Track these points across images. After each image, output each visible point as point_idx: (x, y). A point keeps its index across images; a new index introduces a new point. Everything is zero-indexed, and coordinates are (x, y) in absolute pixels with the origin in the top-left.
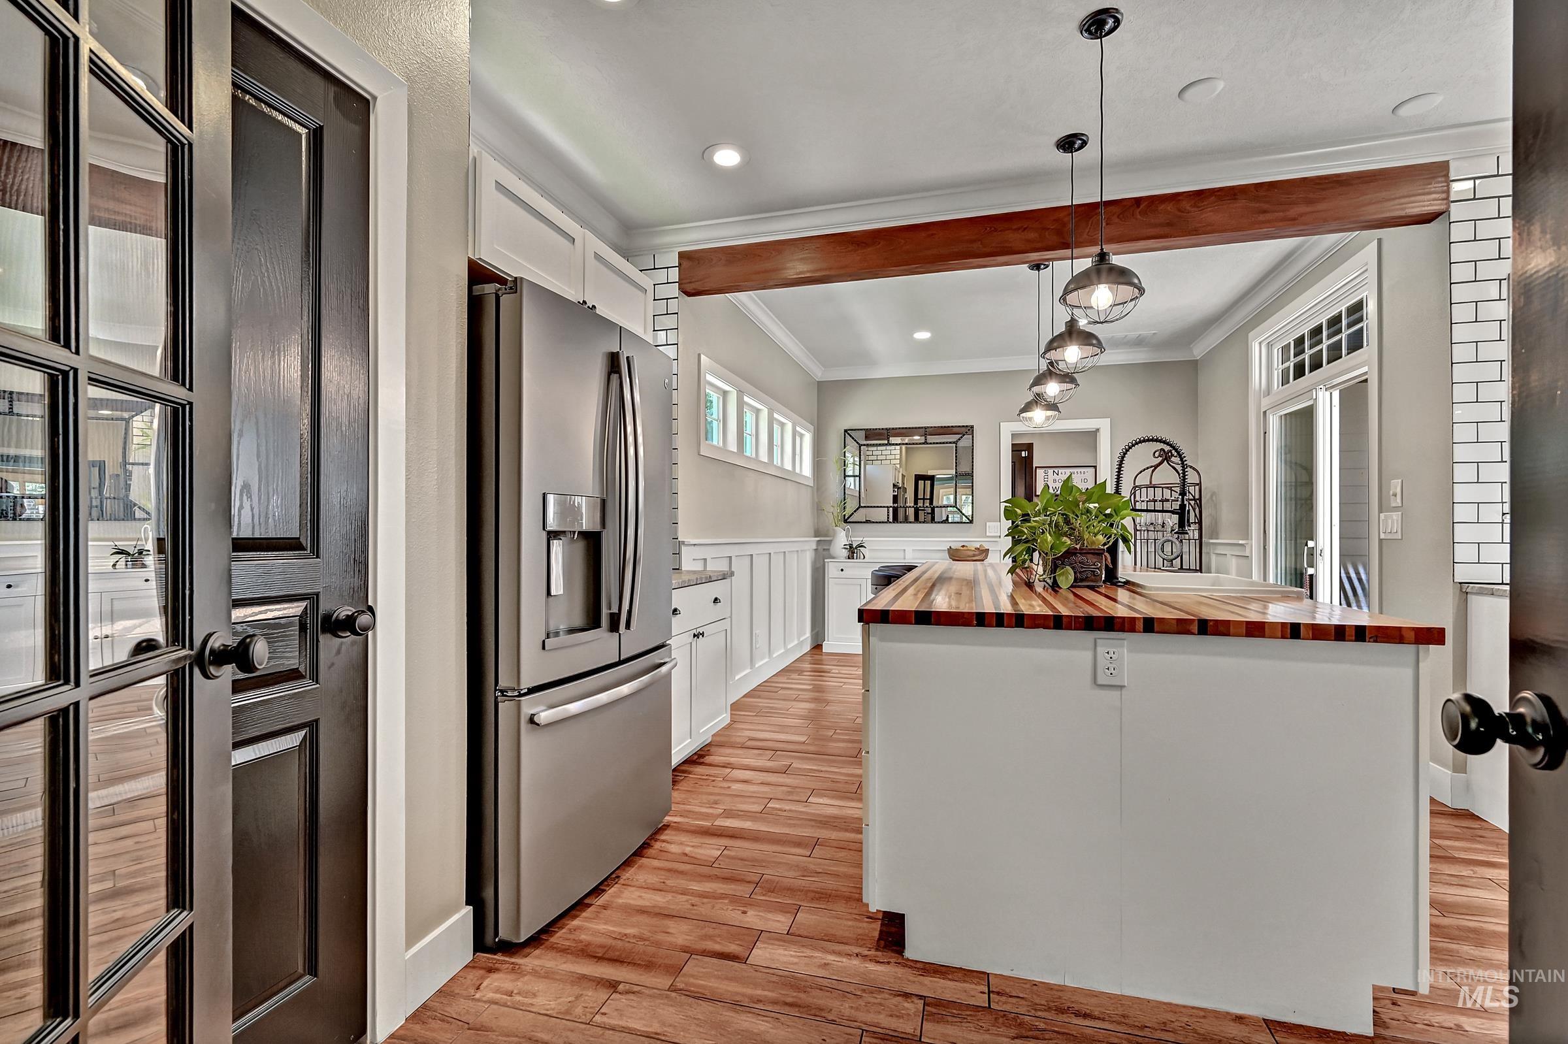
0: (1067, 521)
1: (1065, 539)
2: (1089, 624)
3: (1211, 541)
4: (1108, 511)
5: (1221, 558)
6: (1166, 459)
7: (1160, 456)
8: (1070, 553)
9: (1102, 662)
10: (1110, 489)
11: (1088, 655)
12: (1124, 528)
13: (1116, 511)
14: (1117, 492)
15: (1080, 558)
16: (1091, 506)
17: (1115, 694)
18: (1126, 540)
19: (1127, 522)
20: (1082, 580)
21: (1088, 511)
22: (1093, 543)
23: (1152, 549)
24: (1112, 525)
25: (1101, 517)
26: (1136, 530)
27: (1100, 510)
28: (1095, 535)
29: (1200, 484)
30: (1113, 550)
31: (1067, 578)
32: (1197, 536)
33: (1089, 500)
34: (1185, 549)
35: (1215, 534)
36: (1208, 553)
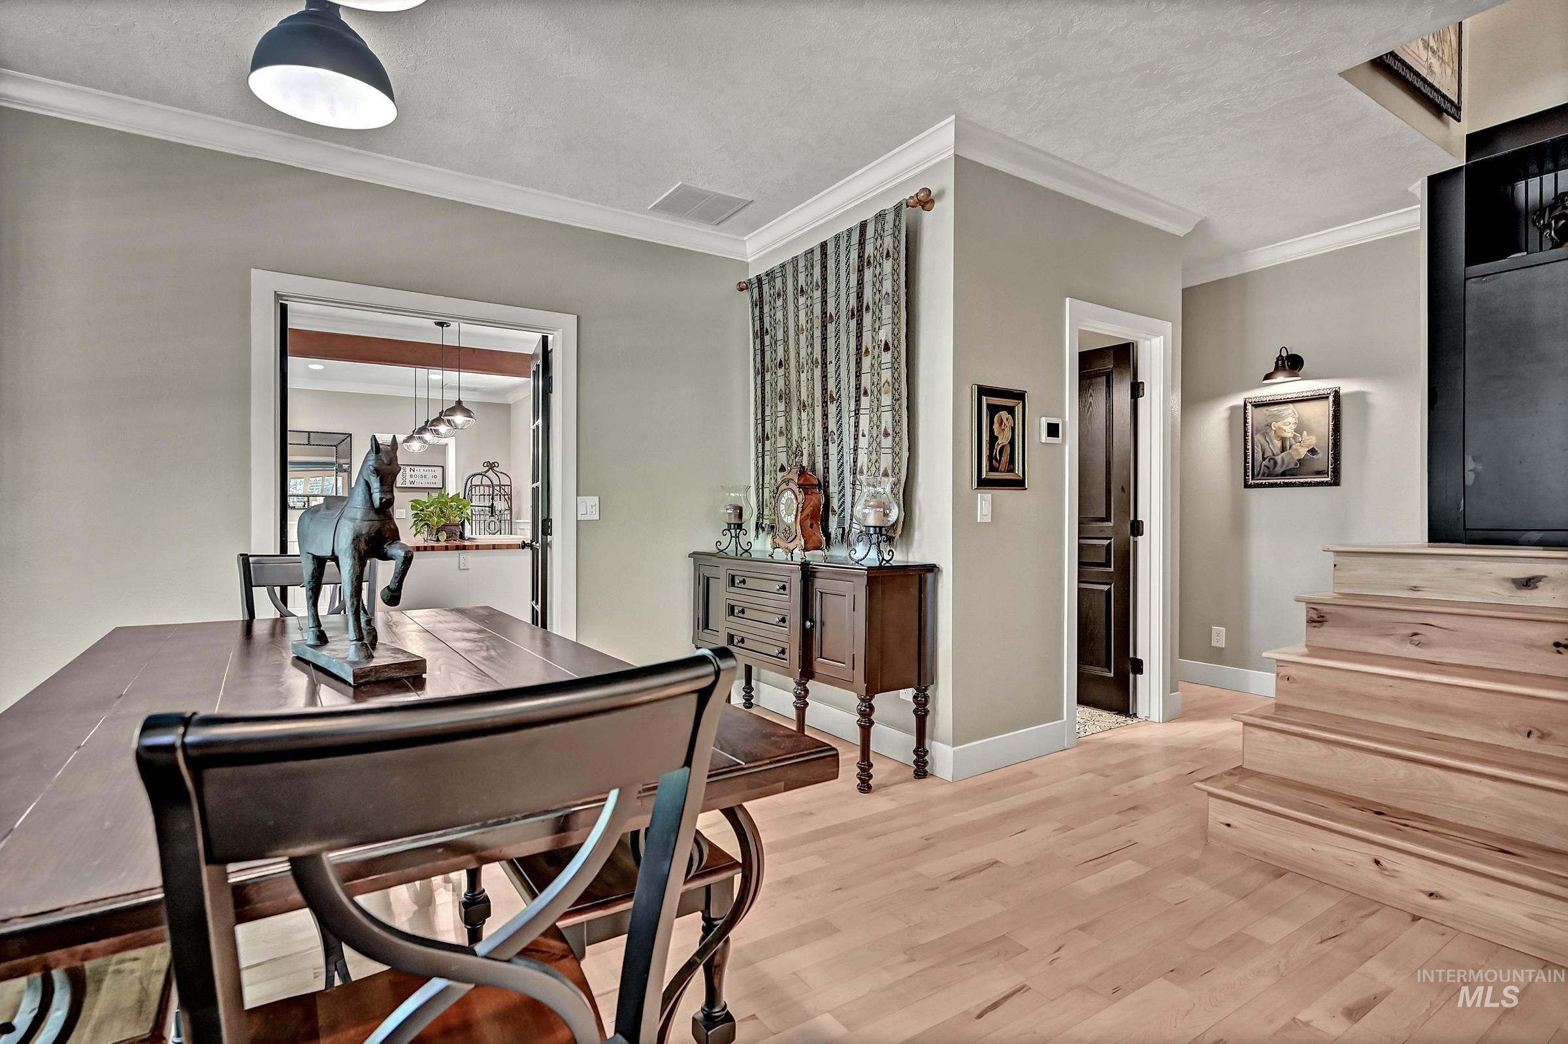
0: (442, 512)
1: (442, 519)
2: (457, 548)
3: (518, 521)
4: (460, 507)
5: (522, 531)
6: (491, 468)
7: (487, 466)
8: (445, 525)
9: (462, 560)
10: (461, 497)
11: (457, 559)
12: (467, 514)
13: (464, 507)
14: (464, 498)
15: (449, 527)
16: (452, 504)
17: (467, 571)
18: (468, 520)
19: (469, 511)
20: (450, 537)
21: (451, 506)
22: (455, 521)
23: (482, 527)
24: (462, 513)
25: (458, 509)
26: (472, 514)
27: (458, 506)
28: (455, 517)
29: (511, 485)
30: (463, 524)
31: (443, 536)
32: (509, 518)
33: (451, 502)
34: (503, 527)
35: (519, 517)
36: (515, 529)
